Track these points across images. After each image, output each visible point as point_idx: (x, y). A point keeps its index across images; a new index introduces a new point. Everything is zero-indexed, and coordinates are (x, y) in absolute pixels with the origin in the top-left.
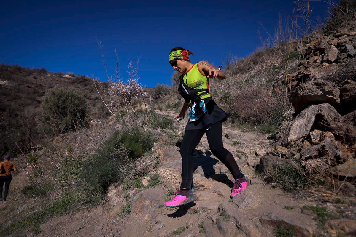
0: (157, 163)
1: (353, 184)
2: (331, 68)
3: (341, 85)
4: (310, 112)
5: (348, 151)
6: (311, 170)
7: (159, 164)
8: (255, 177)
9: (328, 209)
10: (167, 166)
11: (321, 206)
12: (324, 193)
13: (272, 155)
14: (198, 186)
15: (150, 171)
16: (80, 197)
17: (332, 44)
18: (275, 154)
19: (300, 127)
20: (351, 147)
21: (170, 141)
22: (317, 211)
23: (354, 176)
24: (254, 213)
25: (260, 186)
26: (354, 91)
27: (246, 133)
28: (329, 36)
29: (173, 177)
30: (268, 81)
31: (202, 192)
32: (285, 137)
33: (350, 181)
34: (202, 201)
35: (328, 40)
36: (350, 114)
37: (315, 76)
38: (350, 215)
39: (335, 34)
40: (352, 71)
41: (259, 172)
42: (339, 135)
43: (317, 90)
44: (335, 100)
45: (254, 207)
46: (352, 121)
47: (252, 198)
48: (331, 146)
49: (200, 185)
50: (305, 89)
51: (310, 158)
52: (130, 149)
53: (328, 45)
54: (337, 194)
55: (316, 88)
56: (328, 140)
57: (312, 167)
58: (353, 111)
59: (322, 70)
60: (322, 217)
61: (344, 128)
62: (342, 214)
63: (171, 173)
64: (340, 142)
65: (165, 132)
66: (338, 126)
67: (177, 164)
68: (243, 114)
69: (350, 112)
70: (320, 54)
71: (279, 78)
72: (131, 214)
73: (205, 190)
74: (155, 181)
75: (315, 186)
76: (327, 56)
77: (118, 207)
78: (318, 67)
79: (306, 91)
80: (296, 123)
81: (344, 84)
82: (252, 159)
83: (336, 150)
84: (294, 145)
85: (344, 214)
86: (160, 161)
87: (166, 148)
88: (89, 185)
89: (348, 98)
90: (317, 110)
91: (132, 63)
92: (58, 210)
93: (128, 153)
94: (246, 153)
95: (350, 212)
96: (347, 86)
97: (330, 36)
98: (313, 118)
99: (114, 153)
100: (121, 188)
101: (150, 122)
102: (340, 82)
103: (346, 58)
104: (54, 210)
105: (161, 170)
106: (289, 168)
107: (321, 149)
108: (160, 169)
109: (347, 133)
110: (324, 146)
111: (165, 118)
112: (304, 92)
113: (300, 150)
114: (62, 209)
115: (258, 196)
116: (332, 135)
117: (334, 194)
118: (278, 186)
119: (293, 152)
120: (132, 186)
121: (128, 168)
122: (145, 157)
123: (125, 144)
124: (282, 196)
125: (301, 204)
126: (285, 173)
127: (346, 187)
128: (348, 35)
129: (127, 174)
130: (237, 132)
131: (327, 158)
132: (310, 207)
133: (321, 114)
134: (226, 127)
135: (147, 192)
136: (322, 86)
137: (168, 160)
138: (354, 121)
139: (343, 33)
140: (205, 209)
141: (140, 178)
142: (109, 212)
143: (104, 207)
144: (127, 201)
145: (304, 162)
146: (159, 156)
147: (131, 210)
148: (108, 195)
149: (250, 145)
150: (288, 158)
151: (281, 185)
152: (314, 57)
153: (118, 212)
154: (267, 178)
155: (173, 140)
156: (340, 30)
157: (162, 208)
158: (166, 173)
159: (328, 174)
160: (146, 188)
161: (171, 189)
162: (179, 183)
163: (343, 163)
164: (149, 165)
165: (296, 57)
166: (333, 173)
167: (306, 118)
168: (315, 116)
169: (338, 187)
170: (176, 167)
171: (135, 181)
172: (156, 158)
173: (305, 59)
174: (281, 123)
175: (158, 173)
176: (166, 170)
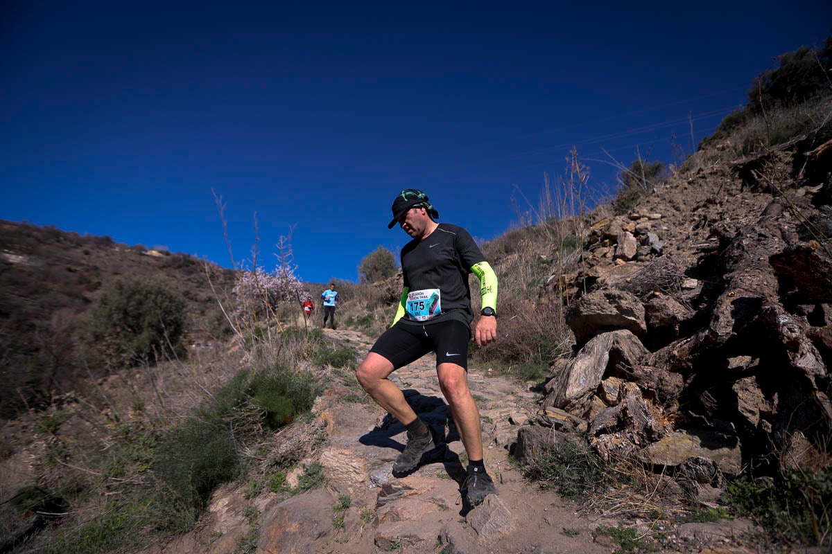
0: (319, 440)
1: (676, 481)
2: (629, 268)
3: (645, 299)
4: (601, 344)
5: (664, 418)
6: (606, 454)
7: (323, 440)
8: (508, 468)
9: (638, 533)
10: (341, 447)
11: (626, 527)
12: (631, 499)
13: (538, 425)
14: (399, 489)
15: (304, 456)
16: (147, 516)
17: (627, 230)
18: (545, 424)
19: (585, 371)
20: (668, 410)
21: (349, 392)
22: (621, 537)
23: (676, 465)
24: (508, 545)
25: (518, 487)
26: (666, 311)
27: (493, 379)
28: (622, 217)
29: (351, 470)
30: (529, 285)
31: (409, 501)
32: (560, 391)
33: (671, 475)
34: (408, 522)
35: (620, 222)
36: (662, 350)
37: (604, 280)
38: (674, 541)
39: (630, 214)
40: (661, 278)
41: (517, 459)
42: (648, 389)
43: (609, 307)
44: (638, 325)
45: (507, 533)
46: (666, 363)
47: (503, 515)
48: (637, 409)
49: (404, 487)
50: (590, 304)
51: (604, 431)
52: (266, 409)
53: (622, 230)
54: (652, 500)
55: (608, 303)
56: (631, 397)
57: (608, 449)
58: (666, 346)
59: (615, 271)
60: (630, 550)
61: (656, 374)
62: (661, 541)
63: (346, 460)
64: (651, 401)
65: (339, 374)
66: (646, 373)
69: (663, 347)
70: (610, 245)
71: (549, 280)
73: (414, 496)
74: (314, 478)
75: (615, 487)
76: (622, 248)
77: (230, 538)
78: (609, 266)
79: (593, 307)
80: (578, 363)
81: (650, 298)
82: (504, 431)
83: (644, 417)
84: (576, 406)
85: (665, 541)
86: (327, 435)
87: (339, 407)
88: (170, 487)
89: (658, 321)
90: (612, 341)
91: (286, 239)
92: (91, 547)
93: (262, 416)
94: (492, 420)
95: (674, 537)
96: (655, 302)
97: (624, 217)
98: (606, 357)
99: (233, 416)
100: (241, 493)
101: (310, 353)
102: (643, 294)
103: (648, 254)
104: (81, 548)
105: (327, 453)
106: (570, 450)
107: (621, 414)
108: (325, 453)
109: (660, 386)
110: (626, 408)
111: (342, 346)
112: (589, 310)
113: (586, 416)
114: (101, 544)
115: (515, 508)
116: (638, 388)
117: (647, 501)
118: (551, 488)
119: (575, 418)
120: (265, 489)
121: (260, 449)
122: (296, 426)
123: (256, 399)
124: (559, 507)
125: (593, 524)
126: (562, 461)
127: (666, 485)
128: (650, 219)
129: (255, 462)
130: (476, 376)
131: (633, 431)
132: (608, 530)
133: (618, 349)
135: (296, 503)
136: (617, 299)
137: (343, 432)
138: (670, 363)
139: (642, 214)
140: (413, 540)
141: (283, 471)
142: (208, 550)
143: (198, 538)
144: (250, 523)
145: (595, 440)
146: (326, 424)
147: (259, 544)
148: (211, 510)
149: (500, 403)
150: (568, 432)
151: (556, 484)
152: (601, 248)
153: (229, 549)
154: (531, 471)
155: (354, 392)
156: (637, 209)
157: (324, 538)
158: (338, 461)
159: (635, 461)
160: (295, 493)
161: (345, 495)
162: (363, 482)
163: (658, 441)
164: (304, 443)
165: (574, 246)
166: (643, 460)
167: (595, 355)
168: (609, 352)
169: (653, 485)
170: (358, 448)
171: (272, 477)
172: (319, 428)
173: (588, 251)
174: (553, 362)
175: (321, 461)
176: (337, 453)
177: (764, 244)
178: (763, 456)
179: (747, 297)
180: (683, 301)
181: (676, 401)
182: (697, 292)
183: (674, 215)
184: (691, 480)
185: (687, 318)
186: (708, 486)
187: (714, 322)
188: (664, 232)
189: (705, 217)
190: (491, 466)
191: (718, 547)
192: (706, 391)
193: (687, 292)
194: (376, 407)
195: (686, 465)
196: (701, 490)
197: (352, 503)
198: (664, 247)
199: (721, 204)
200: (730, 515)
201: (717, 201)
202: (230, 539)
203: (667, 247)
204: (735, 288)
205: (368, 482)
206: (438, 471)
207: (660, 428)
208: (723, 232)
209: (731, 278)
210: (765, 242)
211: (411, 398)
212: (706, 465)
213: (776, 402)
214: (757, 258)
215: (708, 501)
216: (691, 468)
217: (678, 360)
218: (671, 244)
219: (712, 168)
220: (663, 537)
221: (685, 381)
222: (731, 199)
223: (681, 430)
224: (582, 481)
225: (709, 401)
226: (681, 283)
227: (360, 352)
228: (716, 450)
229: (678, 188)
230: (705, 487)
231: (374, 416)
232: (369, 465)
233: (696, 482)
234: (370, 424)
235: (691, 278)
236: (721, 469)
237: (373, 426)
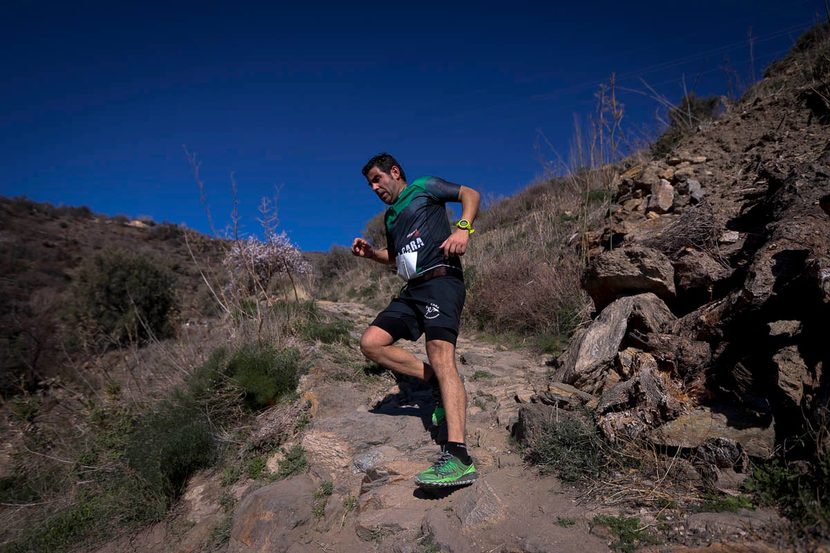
0: (302, 422)
1: (693, 465)
2: (663, 222)
3: (675, 257)
4: (619, 311)
5: (684, 394)
6: (613, 435)
7: (307, 422)
8: (508, 451)
9: (641, 523)
10: (324, 429)
11: (629, 516)
12: (638, 485)
13: (541, 403)
14: (384, 475)
15: (286, 440)
16: (117, 505)
17: (663, 177)
18: (548, 401)
19: (598, 341)
20: (689, 384)
21: (337, 369)
22: (620, 528)
23: (693, 447)
24: (492, 536)
25: (516, 471)
26: (698, 270)
27: (505, 353)
28: (658, 162)
29: (334, 454)
30: (550, 245)
31: (394, 487)
32: (570, 363)
33: (686, 458)
34: (390, 510)
35: (656, 168)
36: (689, 315)
37: (633, 237)
38: (681, 533)
39: (669, 158)
40: (695, 231)
41: (518, 440)
42: (665, 360)
43: (630, 267)
44: (665, 287)
45: (495, 522)
46: (692, 330)
47: (491, 502)
48: (650, 384)
49: (389, 472)
50: (608, 264)
51: (612, 409)
52: (245, 390)
53: (657, 178)
54: (663, 486)
55: (629, 263)
56: (645, 370)
57: (615, 429)
58: (694, 310)
59: (646, 225)
60: (629, 542)
61: (675, 344)
62: (667, 532)
63: (329, 443)
64: (669, 374)
65: (329, 350)
66: (663, 341)
67: (346, 423)
68: (501, 311)
69: (690, 312)
70: (644, 196)
71: (571, 239)
72: (230, 545)
73: (399, 482)
74: (297, 463)
75: (621, 471)
76: (656, 199)
77: (204, 527)
78: (640, 220)
79: (612, 267)
80: (591, 333)
81: (680, 256)
82: (508, 410)
83: (659, 392)
84: (588, 381)
85: (671, 533)
86: (311, 417)
87: (326, 386)
88: (139, 475)
89: (689, 282)
90: (632, 306)
91: (269, 201)
92: (57, 539)
93: (240, 397)
94: (496, 398)
95: (682, 528)
96: (686, 260)
97: (661, 162)
98: (624, 324)
99: (209, 398)
100: (217, 481)
101: (299, 329)
102: (672, 251)
103: (687, 204)
104: (46, 540)
105: (309, 437)
106: (573, 431)
107: (633, 389)
108: (307, 436)
109: (679, 357)
110: (638, 383)
111: (338, 319)
112: (607, 271)
113: (599, 392)
114: (67, 536)
115: (508, 495)
116: (653, 360)
117: (657, 488)
118: (550, 472)
119: (584, 395)
120: (243, 476)
121: (240, 432)
122: (279, 406)
123: (234, 379)
124: (557, 494)
125: (591, 513)
127: (681, 470)
128: (692, 163)
129: (232, 447)
130: (485, 350)
131: (644, 409)
132: (607, 520)
133: (639, 315)
134: (467, 338)
135: (273, 490)
136: (640, 258)
137: (328, 413)
138: (697, 330)
139: (682, 158)
140: (395, 529)
141: (263, 456)
142: (180, 540)
143: (169, 528)
144: (226, 511)
145: (603, 418)
146: (310, 405)
147: (232, 533)
148: (186, 498)
150: (573, 410)
151: (556, 468)
152: (632, 200)
153: (201, 539)
154: (532, 454)
155: (343, 369)
157: (302, 527)
158: (320, 445)
159: (645, 443)
160: (274, 479)
161: (327, 481)
162: (346, 467)
163: (674, 420)
164: (285, 426)
165: (602, 199)
166: (655, 441)
167: (612, 323)
168: (628, 319)
169: (666, 470)
170: (342, 430)
171: (250, 462)
172: (302, 410)
173: (617, 203)
174: (572, 332)
175: (303, 445)
176: (320, 436)
177: (823, 186)
178: (797, 437)
179: (792, 249)
180: (719, 259)
181: (701, 374)
182: (739, 246)
183: (721, 158)
184: (709, 464)
185: (723, 277)
186: (731, 471)
187: (750, 280)
188: (707, 178)
189: (759, 158)
190: (488, 448)
191: (732, 540)
192: (739, 364)
193: (725, 247)
194: (368, 386)
195: (705, 447)
196: (720, 475)
197: (335, 489)
198: (705, 196)
199: (780, 140)
200: (753, 504)
201: (776, 138)
202: (203, 529)
203: (708, 195)
204: (778, 239)
205: (352, 468)
207: (677, 405)
208: (773, 173)
209: (776, 227)
210: (824, 183)
212: (728, 447)
213: (819, 373)
214: (811, 202)
215: (729, 487)
216: (711, 451)
217: (706, 326)
218: (714, 192)
219: (773, 97)
220: (670, 528)
221: (713, 352)
222: (793, 134)
223: (703, 407)
224: (584, 465)
225: (741, 374)
226: (719, 236)
227: (359, 325)
228: (744, 430)
229: (728, 124)
230: (726, 472)
231: (365, 395)
232: (354, 448)
233: (716, 466)
234: (361, 404)
235: (732, 230)
236: (747, 451)
237: (363, 406)
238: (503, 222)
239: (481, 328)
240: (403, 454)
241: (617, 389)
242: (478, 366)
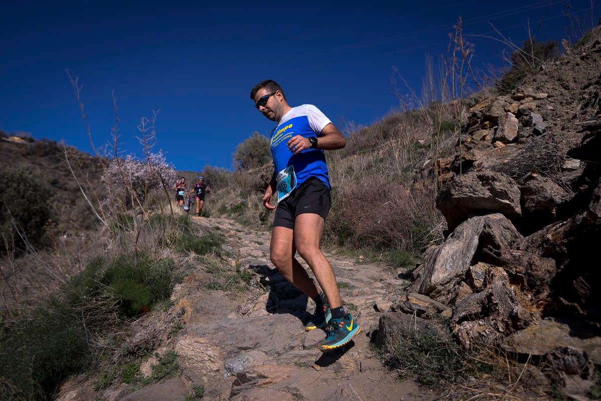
0: (176, 328)
1: (542, 371)
2: (509, 151)
3: (522, 181)
4: (471, 229)
5: (533, 305)
6: (468, 342)
7: (180, 328)
8: (369, 355)
10: (197, 335)
12: (492, 389)
13: (400, 312)
14: (254, 378)
15: (159, 345)
17: (509, 111)
18: (407, 310)
19: (452, 256)
20: (537, 296)
21: (210, 279)
23: (542, 354)
25: (377, 375)
26: (543, 193)
27: (363, 266)
28: (505, 97)
29: (206, 359)
30: (405, 170)
31: (262, 390)
32: (426, 275)
33: (536, 365)
35: (503, 103)
36: (536, 234)
37: (482, 163)
39: (514, 94)
40: (539, 159)
41: (378, 347)
42: (516, 274)
43: (482, 189)
44: (512, 208)
46: (538, 247)
48: (503, 296)
49: (258, 376)
50: (461, 186)
51: (467, 318)
52: (121, 297)
53: (503, 111)
54: (515, 391)
55: (480, 186)
56: (498, 283)
57: (470, 337)
58: (540, 229)
59: (493, 154)
61: (525, 259)
63: (202, 349)
64: (519, 287)
65: (202, 261)
66: (515, 257)
67: (218, 329)
68: (360, 229)
69: (536, 232)
70: (490, 127)
71: (425, 164)
73: (269, 385)
74: (170, 367)
75: (476, 376)
76: (502, 130)
78: (488, 149)
79: (465, 189)
80: (445, 248)
81: (526, 180)
82: (368, 318)
83: (511, 303)
84: (442, 292)
86: (184, 324)
87: (199, 294)
89: (534, 205)
90: (483, 225)
91: (148, 121)
93: (119, 303)
94: (356, 307)
96: (532, 184)
97: (507, 97)
98: (476, 241)
99: (84, 305)
100: (91, 385)
101: (174, 242)
102: (520, 176)
103: (529, 135)
105: (182, 342)
106: (430, 338)
107: (486, 300)
108: (181, 341)
109: (529, 271)
110: (491, 294)
111: (211, 233)
112: (460, 192)
113: (452, 302)
116: (505, 273)
117: (509, 392)
118: (410, 376)
119: (440, 305)
120: (116, 380)
121: (115, 338)
122: (153, 313)
123: (110, 287)
124: (415, 396)
126: (422, 349)
127: (530, 376)
128: (535, 98)
129: (107, 352)
130: (346, 263)
131: (497, 318)
133: (489, 233)
134: (328, 253)
135: (146, 393)
136: (490, 181)
137: (201, 320)
138: (543, 247)
139: (527, 94)
141: (137, 361)
145: (458, 327)
146: (183, 312)
149: (366, 289)
150: (430, 318)
151: (415, 373)
152: (481, 131)
154: (391, 359)
155: (216, 279)
156: (521, 88)
158: (193, 350)
159: (498, 350)
160: (147, 383)
161: (199, 384)
162: (218, 371)
163: (524, 329)
164: (160, 331)
165: (453, 130)
166: (507, 348)
167: (464, 240)
168: (479, 237)
169: (517, 376)
170: (214, 336)
171: (125, 367)
172: (176, 316)
173: (467, 134)
174: (425, 248)
175: (176, 350)
176: (192, 341)
180: (562, 184)
181: (547, 288)
182: (579, 173)
183: (561, 94)
184: (557, 371)
185: (566, 200)
186: (577, 378)
187: (594, 203)
188: (549, 112)
189: (596, 95)
190: (350, 354)
192: (581, 278)
193: (568, 173)
194: (239, 294)
195: (554, 354)
196: (569, 381)
197: (206, 392)
198: (547, 128)
203: (550, 127)
205: (223, 371)
206: (296, 359)
207: (527, 316)
211: (276, 285)
212: (575, 355)
215: (577, 393)
216: (559, 358)
217: (551, 244)
218: (555, 125)
221: (558, 266)
223: (551, 318)
224: (441, 369)
225: (583, 288)
226: (562, 163)
227: (230, 239)
228: (589, 340)
229: (569, 64)
230: (573, 378)
231: (235, 303)
232: (225, 353)
233: (564, 373)
234: (232, 312)
235: (573, 158)
236: (593, 360)
237: (233, 313)
238: (363, 149)
239: (341, 244)
240: (271, 358)
241: (470, 300)
242: (340, 278)
